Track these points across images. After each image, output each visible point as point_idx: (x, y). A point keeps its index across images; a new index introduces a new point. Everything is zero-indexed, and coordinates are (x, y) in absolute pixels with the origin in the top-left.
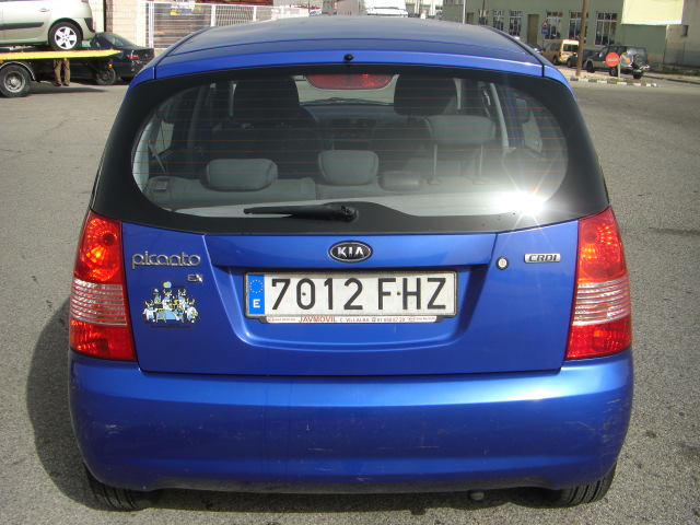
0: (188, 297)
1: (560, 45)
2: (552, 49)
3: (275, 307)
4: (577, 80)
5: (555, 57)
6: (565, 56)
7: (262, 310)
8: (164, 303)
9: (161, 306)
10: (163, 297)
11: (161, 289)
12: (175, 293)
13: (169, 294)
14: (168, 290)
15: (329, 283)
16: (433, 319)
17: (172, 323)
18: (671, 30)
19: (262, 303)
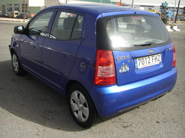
0: (127, 66)
1: (13, 13)
2: (11, 14)
3: (139, 65)
4: (25, 21)
5: (13, 16)
6: (15, 16)
7: (137, 66)
8: (123, 68)
9: (122, 69)
10: (123, 66)
11: (122, 65)
12: (125, 65)
13: (124, 66)
14: (124, 65)
15: (146, 59)
16: (159, 63)
17: (125, 72)
18: (42, 7)
19: (137, 65)
